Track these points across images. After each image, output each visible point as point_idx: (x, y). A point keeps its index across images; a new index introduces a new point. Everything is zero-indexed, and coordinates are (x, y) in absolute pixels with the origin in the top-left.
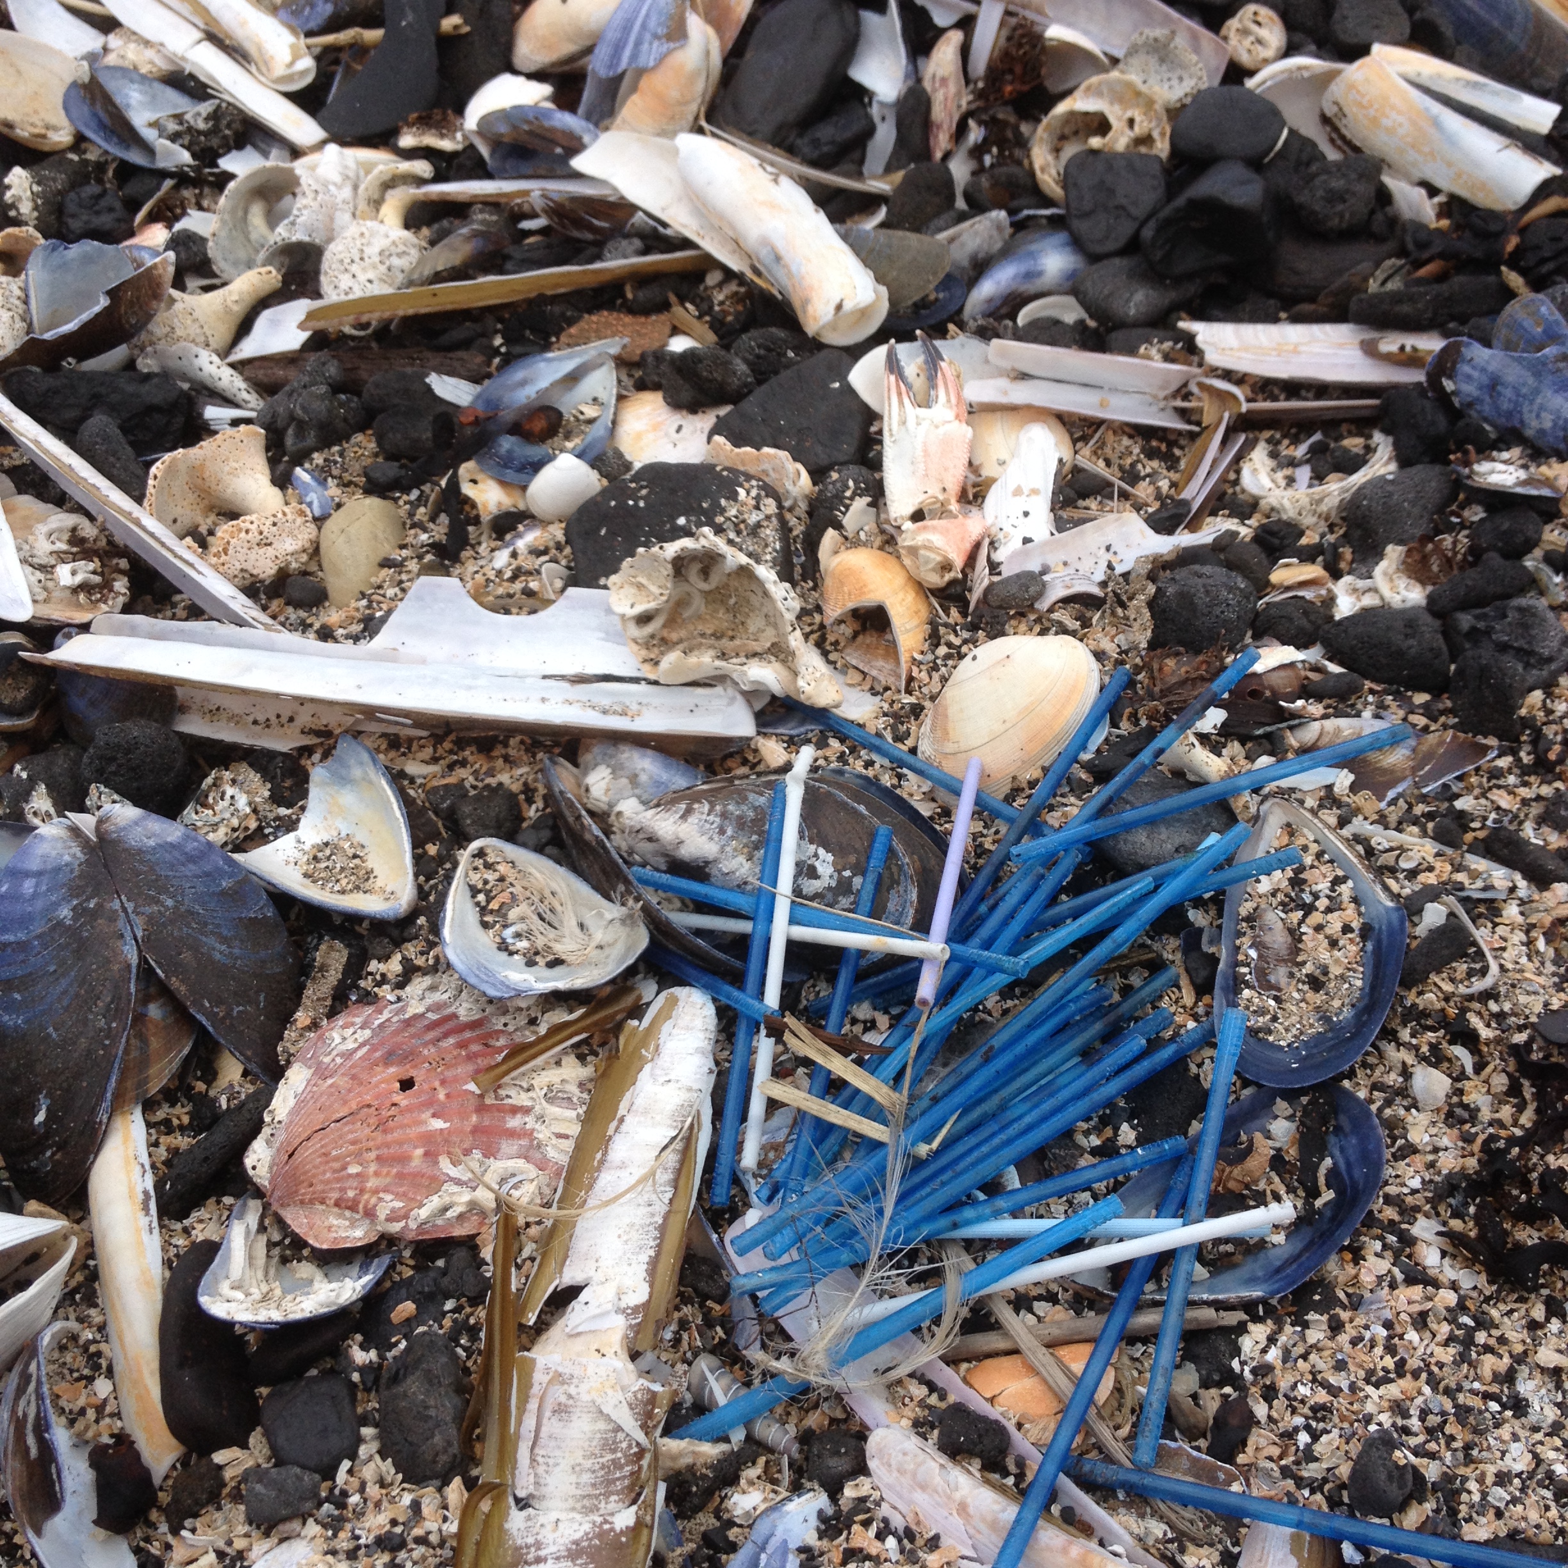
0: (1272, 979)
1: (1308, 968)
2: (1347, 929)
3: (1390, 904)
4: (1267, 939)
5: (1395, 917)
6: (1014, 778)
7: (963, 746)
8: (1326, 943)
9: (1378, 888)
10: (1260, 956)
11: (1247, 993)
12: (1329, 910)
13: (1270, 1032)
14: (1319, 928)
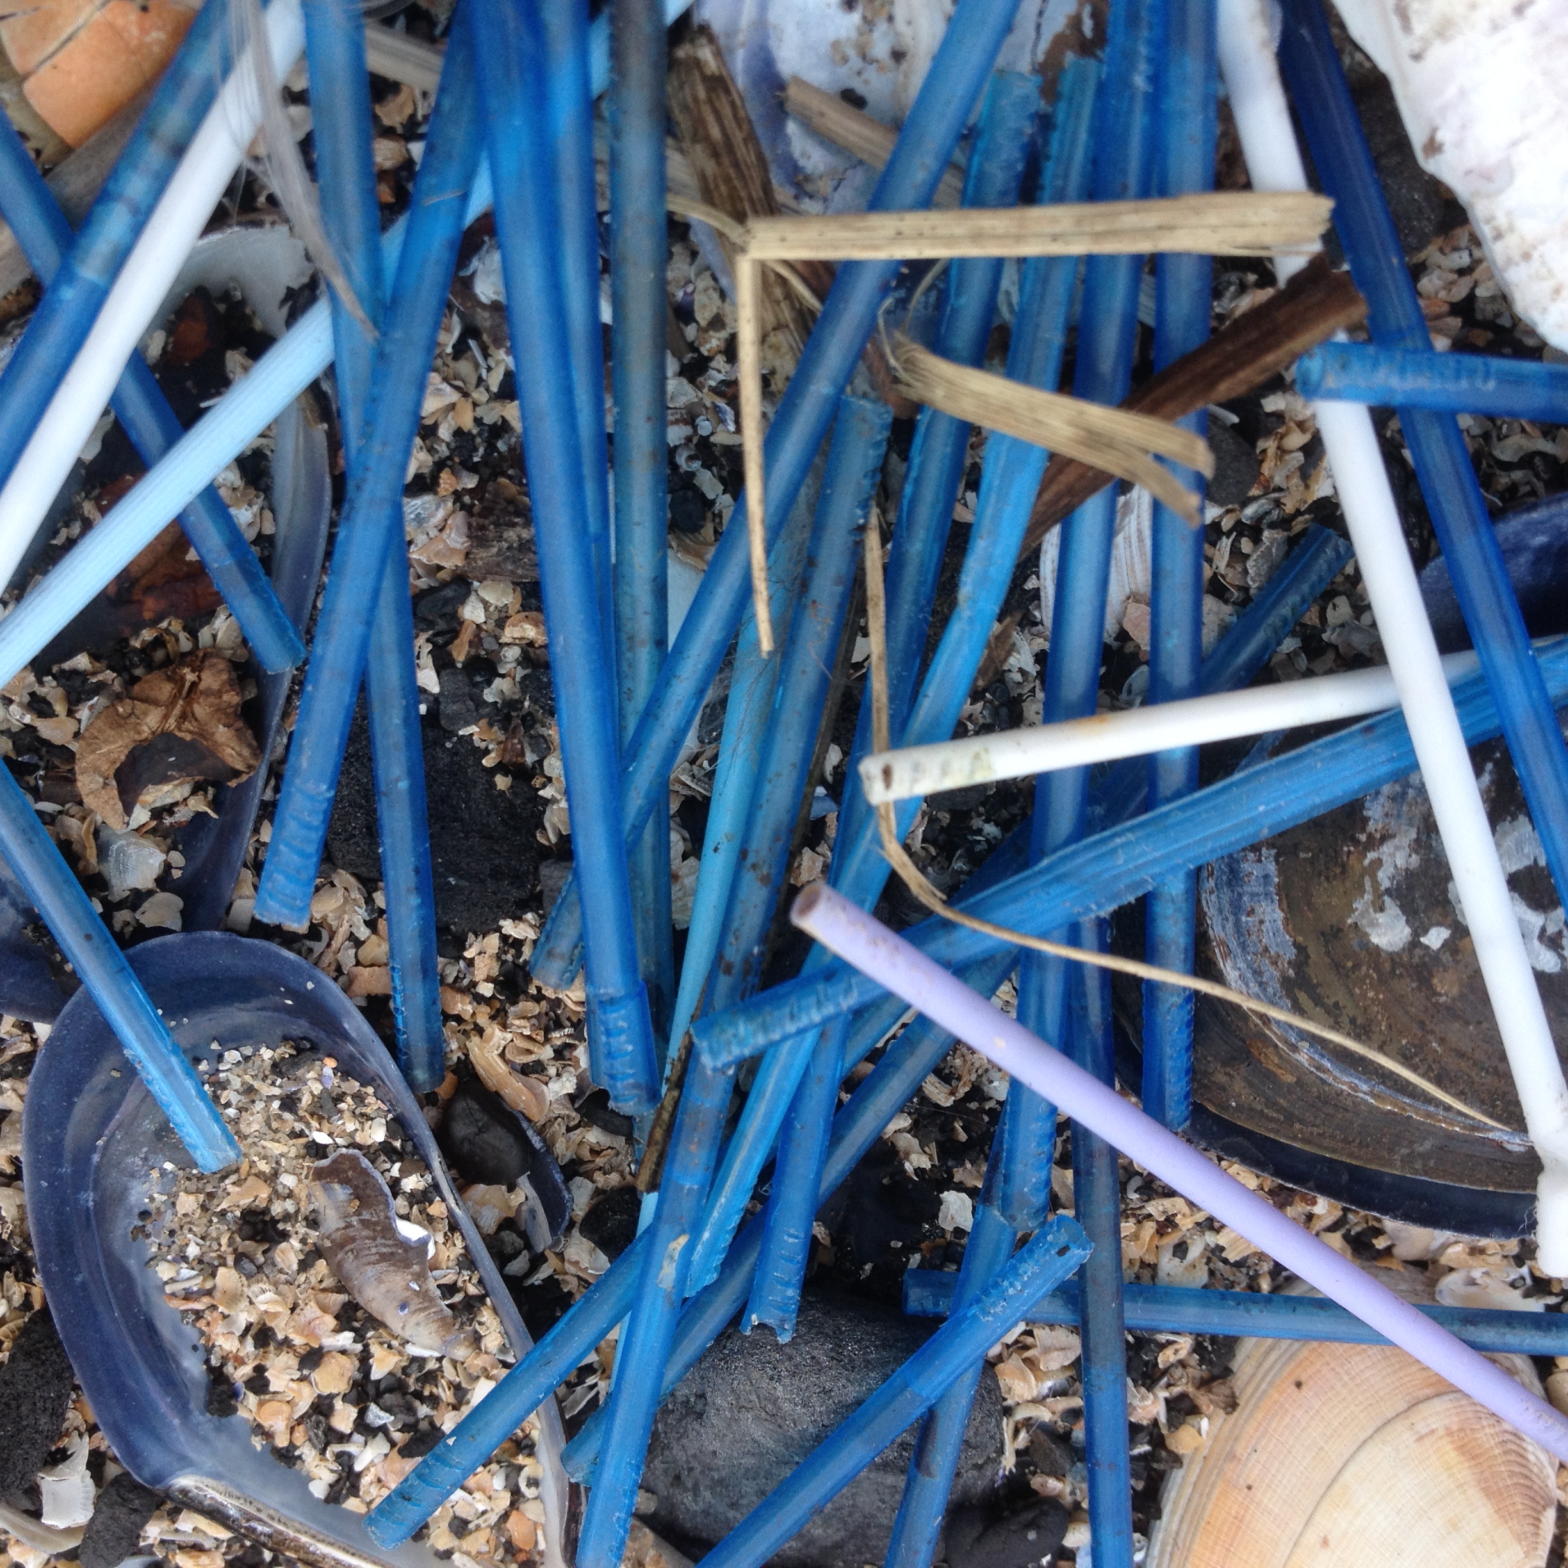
0: (341, 1192)
1: (289, 1254)
2: (259, 1383)
3: (185, 1481)
4: (399, 1281)
5: (155, 1457)
6: (1232, 1405)
7: (1402, 1436)
8: (282, 1328)
9: (232, 1507)
10: (389, 1230)
11: (377, 1134)
12: (322, 1407)
13: (277, 1068)
14: (312, 1358)
